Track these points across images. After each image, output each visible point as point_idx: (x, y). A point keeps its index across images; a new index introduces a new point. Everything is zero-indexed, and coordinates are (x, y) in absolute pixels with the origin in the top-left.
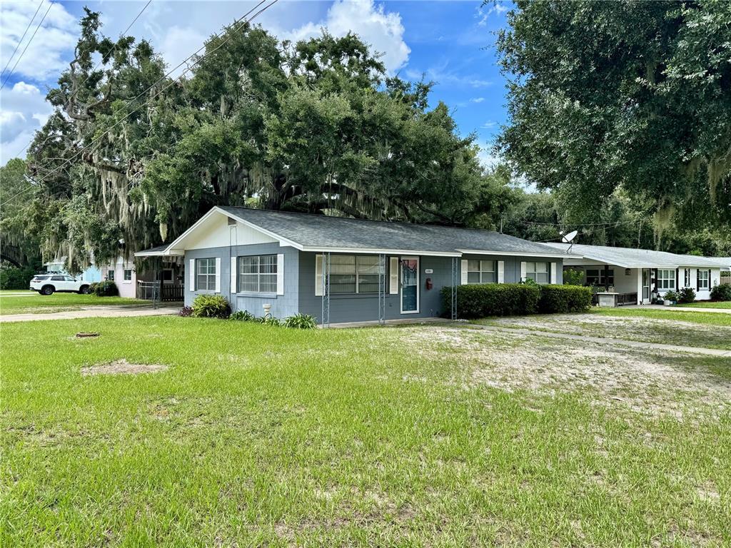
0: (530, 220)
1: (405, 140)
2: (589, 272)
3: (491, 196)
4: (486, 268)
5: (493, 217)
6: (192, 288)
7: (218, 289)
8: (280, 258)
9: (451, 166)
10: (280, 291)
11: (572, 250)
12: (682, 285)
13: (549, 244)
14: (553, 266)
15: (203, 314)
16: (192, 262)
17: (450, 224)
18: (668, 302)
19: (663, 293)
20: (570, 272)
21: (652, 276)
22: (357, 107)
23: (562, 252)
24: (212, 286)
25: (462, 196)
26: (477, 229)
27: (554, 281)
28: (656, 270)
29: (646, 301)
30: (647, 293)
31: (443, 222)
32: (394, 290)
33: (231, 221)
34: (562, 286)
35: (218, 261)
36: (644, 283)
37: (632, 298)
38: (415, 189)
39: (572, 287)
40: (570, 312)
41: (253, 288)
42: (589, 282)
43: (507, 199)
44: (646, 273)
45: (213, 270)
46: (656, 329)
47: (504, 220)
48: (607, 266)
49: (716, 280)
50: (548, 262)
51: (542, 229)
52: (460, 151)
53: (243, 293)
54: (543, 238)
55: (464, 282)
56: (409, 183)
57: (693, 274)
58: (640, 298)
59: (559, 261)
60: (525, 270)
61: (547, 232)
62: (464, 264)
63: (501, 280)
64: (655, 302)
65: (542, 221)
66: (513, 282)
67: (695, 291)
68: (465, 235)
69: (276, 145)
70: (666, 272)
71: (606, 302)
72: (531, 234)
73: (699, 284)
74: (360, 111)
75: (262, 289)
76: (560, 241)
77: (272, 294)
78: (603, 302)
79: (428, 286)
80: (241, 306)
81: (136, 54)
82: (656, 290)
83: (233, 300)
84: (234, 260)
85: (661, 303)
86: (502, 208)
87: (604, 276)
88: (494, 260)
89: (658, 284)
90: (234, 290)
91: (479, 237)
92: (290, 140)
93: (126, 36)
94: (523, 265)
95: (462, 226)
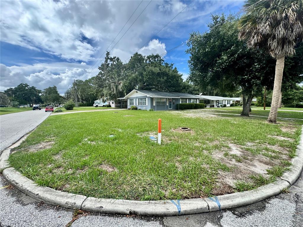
0: (193, 90)
1: (169, 76)
2: (205, 101)
3: (186, 86)
4: (184, 100)
5: (186, 90)
6: (129, 105)
7: (134, 105)
8: (147, 99)
9: (178, 81)
10: (147, 105)
11: (201, 96)
12: (224, 104)
13: (197, 96)
14: (198, 100)
15: (132, 109)
16: (129, 100)
17: (177, 92)
18: (221, 107)
19: (220, 105)
20: (201, 101)
21: (217, 101)
22: (160, 70)
23: (199, 97)
24: (133, 104)
25: (180, 86)
26: (182, 93)
27: (198, 103)
28: (218, 100)
29: (216, 107)
30: (216, 105)
31: (176, 91)
32: (167, 105)
33: (137, 92)
34: (199, 104)
35: (134, 100)
36: (216, 103)
37: (213, 106)
38: (171, 85)
39: (201, 104)
40: (201, 109)
41: (141, 104)
42: (205, 103)
43: (189, 87)
44: (216, 101)
45: (133, 101)
46: (216, 111)
47: (188, 91)
48: (208, 100)
49: (231, 102)
50: (196, 99)
51: (196, 92)
52: (180, 78)
53: (139, 105)
54: (196, 94)
55: (180, 103)
56: (170, 84)
57: (226, 101)
58: (215, 106)
59: (199, 99)
60: (192, 101)
61: (197, 93)
62: (181, 99)
63: (187, 103)
64: (218, 107)
65: (196, 91)
66: (190, 103)
67: (227, 105)
68: (180, 94)
69: (146, 78)
70: (221, 101)
71: (208, 107)
72: (193, 94)
73: (228, 103)
74: (161, 71)
75: (143, 105)
76: (199, 95)
77: (145, 105)
78: (207, 107)
79: (174, 104)
80: (139, 108)
81: (116, 60)
82: (218, 105)
83: (138, 107)
84: (137, 99)
85: (219, 107)
86: (188, 88)
87: (208, 102)
88: (186, 99)
89: (219, 103)
90: (138, 105)
91: (183, 94)
92: (148, 77)
93: (115, 56)
94: (192, 99)
95: (179, 92)
